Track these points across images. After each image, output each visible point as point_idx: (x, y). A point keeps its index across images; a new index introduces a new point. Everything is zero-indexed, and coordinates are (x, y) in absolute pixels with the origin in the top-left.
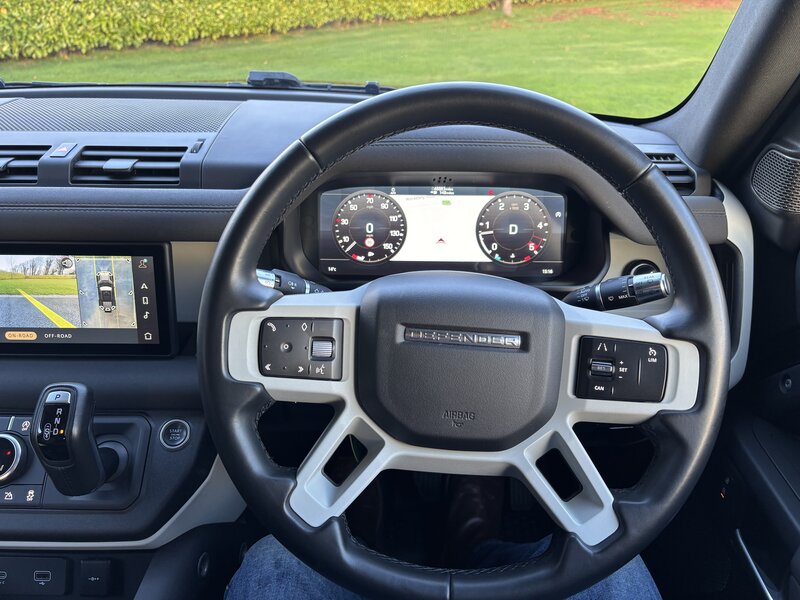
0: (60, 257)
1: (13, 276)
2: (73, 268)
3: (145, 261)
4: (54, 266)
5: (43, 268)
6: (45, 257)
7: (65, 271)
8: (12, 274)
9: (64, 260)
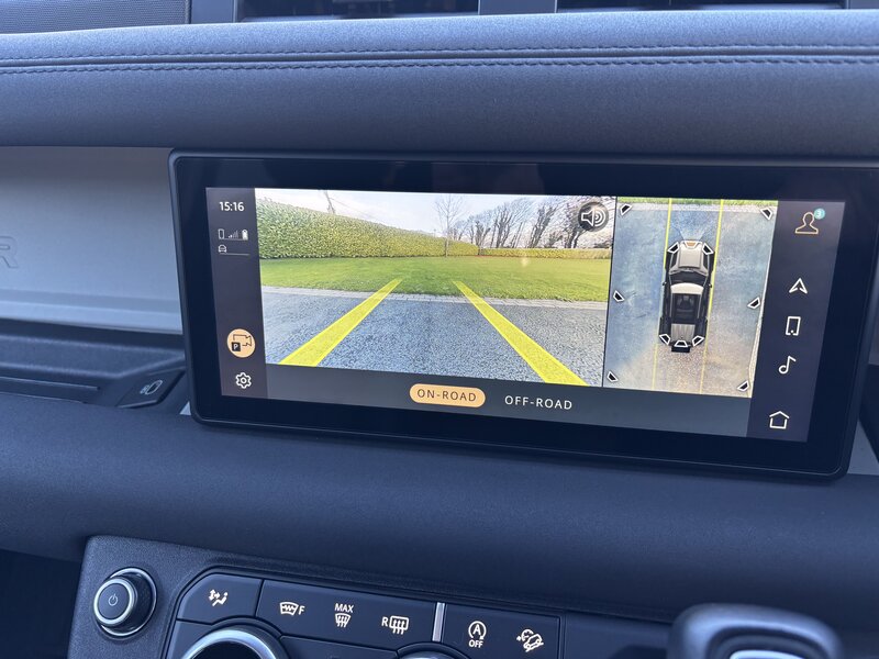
0: (576, 201)
1: (446, 248)
2: (608, 231)
3: (819, 214)
4: (558, 224)
5: (528, 229)
6: (538, 201)
7: (586, 238)
8: (445, 243)
9: (586, 208)
